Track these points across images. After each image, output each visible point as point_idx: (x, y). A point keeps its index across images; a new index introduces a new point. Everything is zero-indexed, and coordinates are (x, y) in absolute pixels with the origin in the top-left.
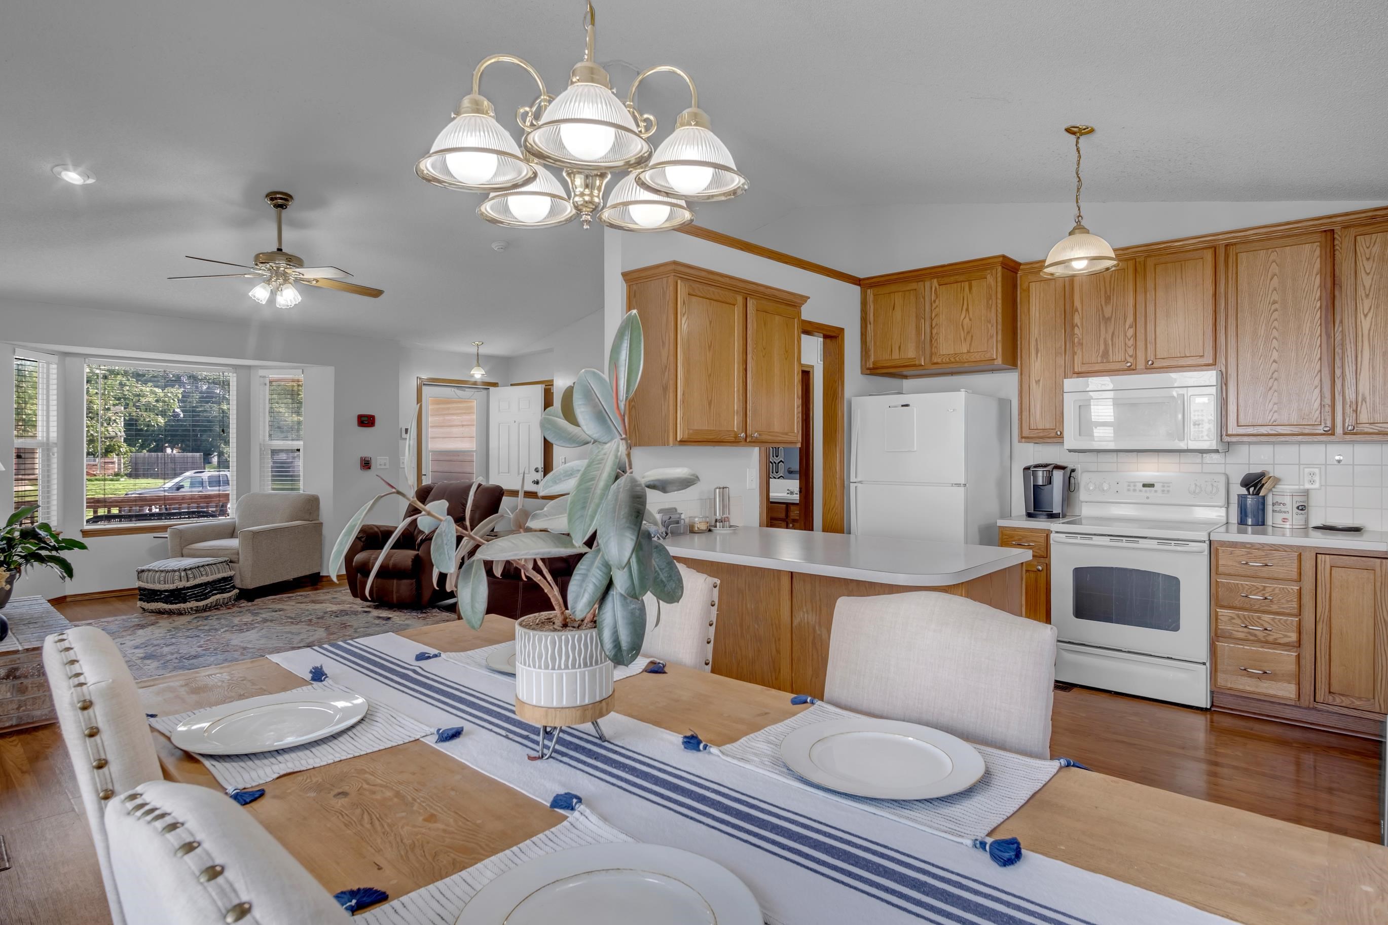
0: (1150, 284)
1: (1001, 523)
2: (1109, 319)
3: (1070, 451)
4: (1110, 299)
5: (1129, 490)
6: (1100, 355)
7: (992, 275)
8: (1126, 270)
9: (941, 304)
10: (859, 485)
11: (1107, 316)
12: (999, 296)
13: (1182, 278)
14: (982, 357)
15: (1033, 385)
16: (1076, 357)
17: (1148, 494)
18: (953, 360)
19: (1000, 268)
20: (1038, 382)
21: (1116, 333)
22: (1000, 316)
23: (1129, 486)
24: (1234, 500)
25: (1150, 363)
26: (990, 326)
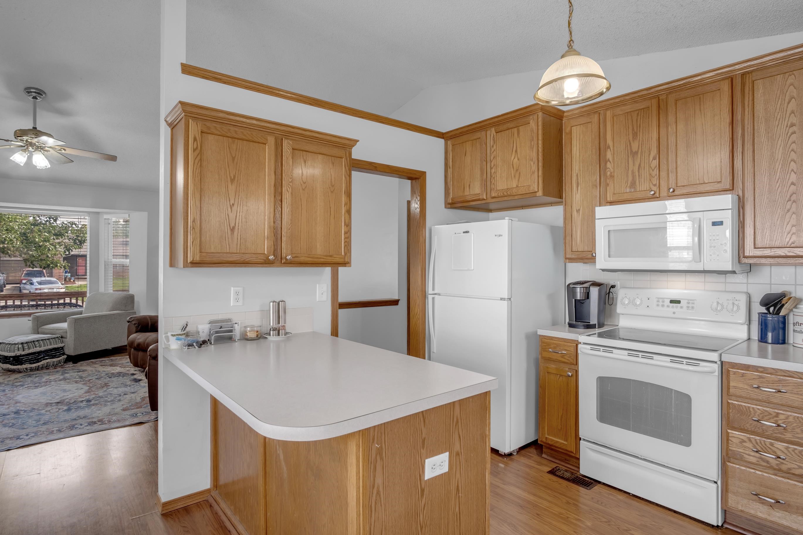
0: (671, 118)
1: (541, 332)
2: (636, 153)
3: (603, 270)
4: (637, 136)
5: (658, 305)
6: (628, 185)
7: (534, 120)
8: (650, 108)
9: (498, 148)
10: (436, 296)
11: (634, 151)
12: (540, 138)
13: (700, 110)
14: (527, 190)
15: (575, 213)
16: (608, 188)
17: (675, 310)
18: (505, 194)
19: (540, 114)
20: (578, 211)
21: (642, 165)
22: (540, 154)
23: (658, 301)
24: (755, 318)
25: (671, 190)
26: (532, 163)
